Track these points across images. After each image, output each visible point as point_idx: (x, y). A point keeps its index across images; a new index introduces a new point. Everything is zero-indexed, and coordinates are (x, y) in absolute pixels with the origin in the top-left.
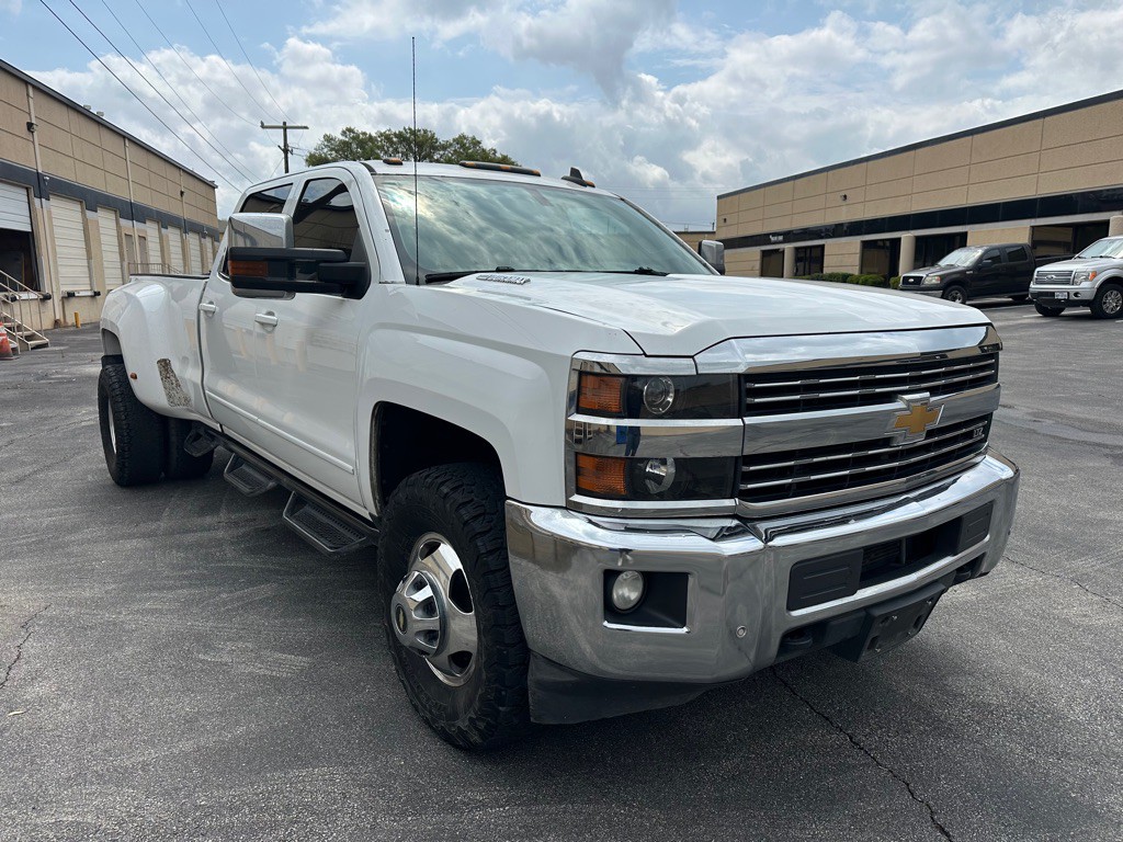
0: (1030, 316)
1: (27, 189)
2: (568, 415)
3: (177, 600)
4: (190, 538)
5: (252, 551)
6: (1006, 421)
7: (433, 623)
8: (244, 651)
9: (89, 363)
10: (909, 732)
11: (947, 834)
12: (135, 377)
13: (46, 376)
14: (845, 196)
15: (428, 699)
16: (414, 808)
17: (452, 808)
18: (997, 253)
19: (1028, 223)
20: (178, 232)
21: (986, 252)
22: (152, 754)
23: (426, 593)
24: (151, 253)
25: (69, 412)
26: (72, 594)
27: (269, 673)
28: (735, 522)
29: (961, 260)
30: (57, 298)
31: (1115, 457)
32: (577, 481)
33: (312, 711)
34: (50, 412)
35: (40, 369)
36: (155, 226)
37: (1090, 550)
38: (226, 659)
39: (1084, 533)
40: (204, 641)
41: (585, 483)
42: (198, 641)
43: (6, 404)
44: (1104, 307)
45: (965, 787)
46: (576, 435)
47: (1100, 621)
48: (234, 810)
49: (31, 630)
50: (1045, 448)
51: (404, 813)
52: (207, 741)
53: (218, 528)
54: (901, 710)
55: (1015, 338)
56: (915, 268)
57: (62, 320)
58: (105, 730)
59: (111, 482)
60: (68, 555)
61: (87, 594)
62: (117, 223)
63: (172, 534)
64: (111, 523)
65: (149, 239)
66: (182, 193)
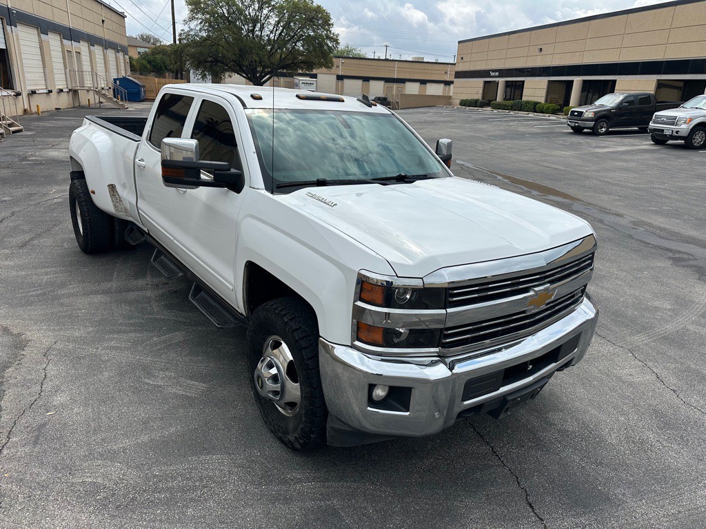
0: (645, 143)
1: (2, 19)
2: (355, 301)
3: (129, 341)
4: (132, 296)
5: (169, 307)
6: (616, 227)
7: (277, 387)
8: (170, 378)
9: (51, 148)
10: (523, 447)
11: (532, 508)
12: (94, 193)
13: (25, 159)
14: (541, 49)
15: (273, 420)
16: (265, 481)
17: (284, 482)
18: (632, 99)
19: (655, 78)
20: (101, 48)
21: (626, 97)
22: (127, 442)
23: (274, 371)
24: (84, 63)
25: (44, 191)
26: (68, 333)
27: (184, 393)
28: (438, 359)
29: (609, 101)
30: (25, 94)
31: (674, 259)
32: (357, 334)
33: (209, 419)
34: (33, 189)
35: (20, 151)
36: (86, 44)
37: (644, 329)
38: (160, 383)
39: (643, 316)
40: (147, 371)
41: (362, 336)
42: (144, 370)
43: (4, 181)
44: (693, 141)
45: (546, 481)
46: (358, 313)
47: (637, 379)
48: (174, 478)
49: (49, 358)
50: (635, 251)
51: (260, 484)
52: (156, 435)
53: (146, 288)
54: (521, 432)
55: (633, 161)
56: (580, 105)
57: (29, 109)
58: (101, 427)
59: (78, 249)
60: (62, 305)
61: (77, 334)
62: (62, 42)
63: (120, 292)
64: (84, 282)
65: (82, 53)
66: (103, 21)
